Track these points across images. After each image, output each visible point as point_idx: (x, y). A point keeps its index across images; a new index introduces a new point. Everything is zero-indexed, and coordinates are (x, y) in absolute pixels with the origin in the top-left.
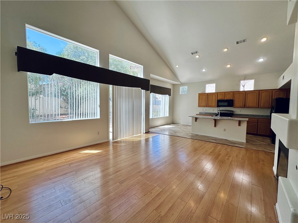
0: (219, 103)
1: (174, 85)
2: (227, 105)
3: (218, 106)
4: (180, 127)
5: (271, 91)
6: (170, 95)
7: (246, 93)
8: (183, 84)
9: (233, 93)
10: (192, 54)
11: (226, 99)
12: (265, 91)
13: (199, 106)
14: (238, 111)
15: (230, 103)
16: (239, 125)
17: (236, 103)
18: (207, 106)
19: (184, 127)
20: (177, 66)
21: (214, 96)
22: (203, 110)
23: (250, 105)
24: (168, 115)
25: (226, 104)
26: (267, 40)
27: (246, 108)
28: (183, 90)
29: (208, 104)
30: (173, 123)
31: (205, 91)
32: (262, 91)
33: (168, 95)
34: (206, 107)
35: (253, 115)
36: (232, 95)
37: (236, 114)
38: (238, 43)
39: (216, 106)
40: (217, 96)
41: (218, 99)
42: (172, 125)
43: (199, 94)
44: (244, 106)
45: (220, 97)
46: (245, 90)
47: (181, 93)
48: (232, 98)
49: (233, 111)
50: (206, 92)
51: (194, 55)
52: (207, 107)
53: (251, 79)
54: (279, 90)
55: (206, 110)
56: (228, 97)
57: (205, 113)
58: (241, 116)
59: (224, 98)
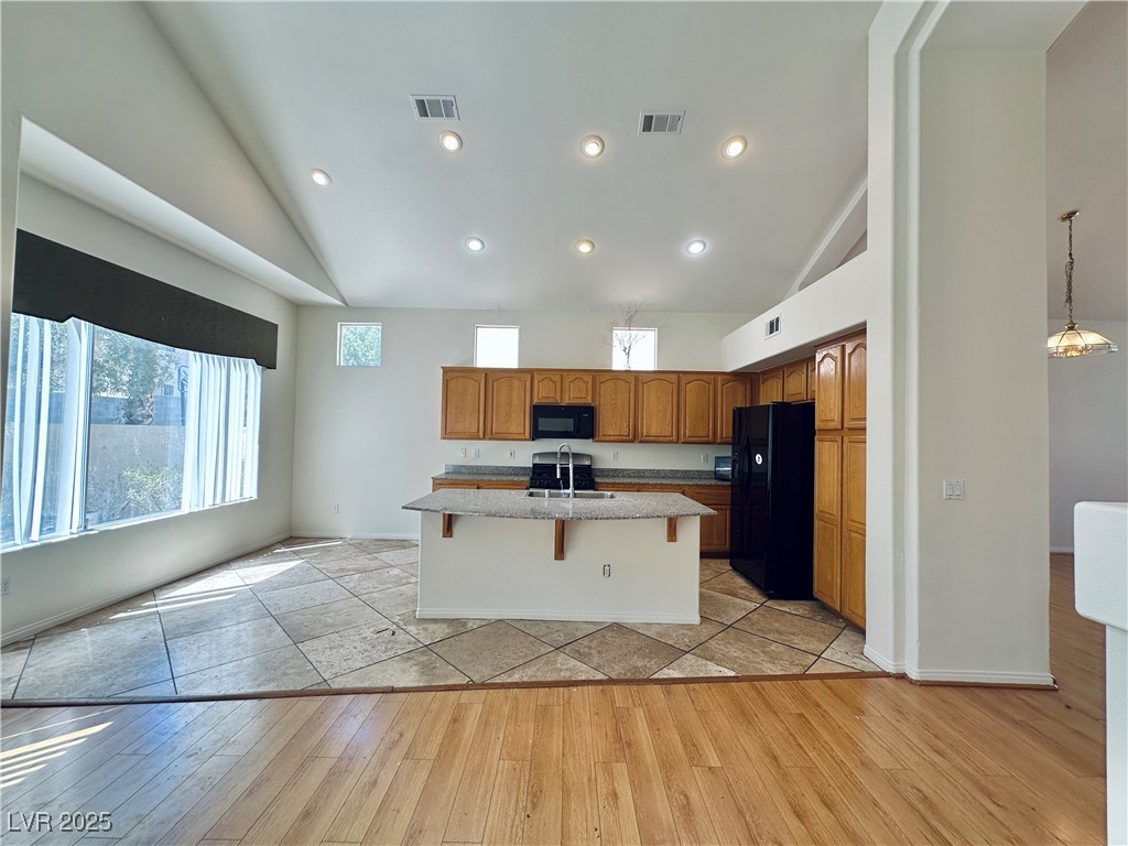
0: (540, 420)
1: (297, 308)
2: (572, 429)
3: (537, 434)
4: (335, 566)
5: (712, 377)
6: (267, 361)
7: (637, 378)
8: (355, 311)
9: (594, 378)
10: (423, 108)
11: (566, 401)
12: (695, 377)
13: (448, 434)
14: (607, 456)
15: (582, 421)
17: (608, 422)
18: (488, 434)
19: (364, 561)
20: (320, 179)
21: (516, 383)
22: (464, 453)
23: (653, 432)
24: (251, 492)
25: (568, 424)
26: (744, 150)
27: (641, 442)
28: (357, 340)
29: (489, 426)
30: (291, 538)
31: (472, 357)
32: (687, 376)
33: (251, 362)
34: (479, 439)
35: (659, 471)
36: (590, 385)
37: (603, 470)
38: (648, 124)
39: (527, 435)
40: (528, 384)
41: (535, 401)
42: (284, 557)
43: (446, 370)
44: (634, 437)
45: (545, 394)
46: (632, 369)
47: (341, 360)
48: (589, 400)
49: (590, 457)
50: (479, 365)
51: (430, 120)
52: (484, 438)
53: (648, 326)
54: (733, 378)
55: (478, 455)
56: (573, 396)
57: (472, 467)
58: (618, 476)
59: (558, 398)
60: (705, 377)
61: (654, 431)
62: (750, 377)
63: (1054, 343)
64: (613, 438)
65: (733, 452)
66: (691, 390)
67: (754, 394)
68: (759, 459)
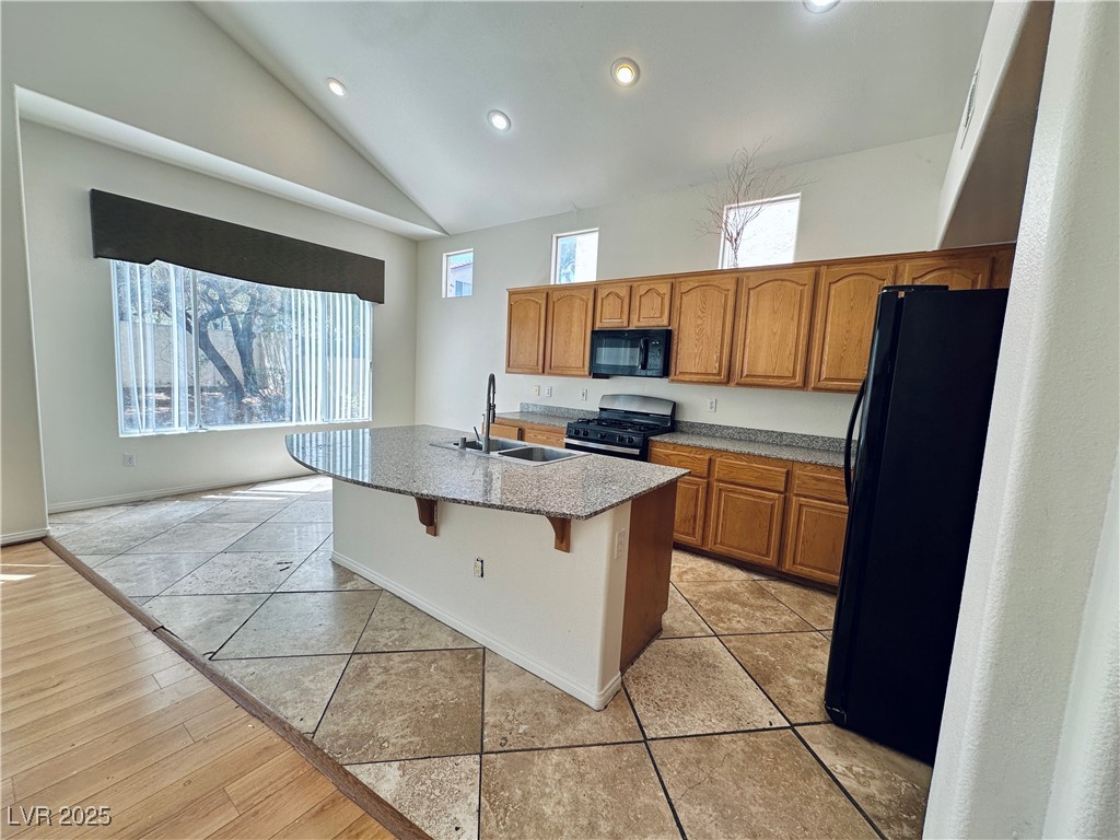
0: (601, 349)
1: (417, 245)
2: (638, 363)
5: (891, 265)
6: (371, 296)
7: (743, 281)
8: (454, 239)
9: (672, 289)
11: (635, 324)
12: (853, 268)
13: (510, 369)
14: (699, 405)
17: (693, 351)
18: (546, 366)
21: (578, 302)
22: (538, 390)
23: (760, 370)
24: (366, 416)
25: (630, 356)
27: (738, 384)
29: (548, 358)
32: (835, 269)
35: (781, 434)
36: (666, 299)
37: (692, 425)
40: (591, 304)
41: (598, 324)
43: (512, 293)
44: (728, 376)
46: (740, 266)
47: (445, 294)
48: (665, 320)
49: (673, 404)
52: (543, 373)
54: (943, 263)
55: (551, 392)
57: (546, 408)
58: (714, 436)
61: (762, 367)
64: (695, 378)
66: (839, 294)
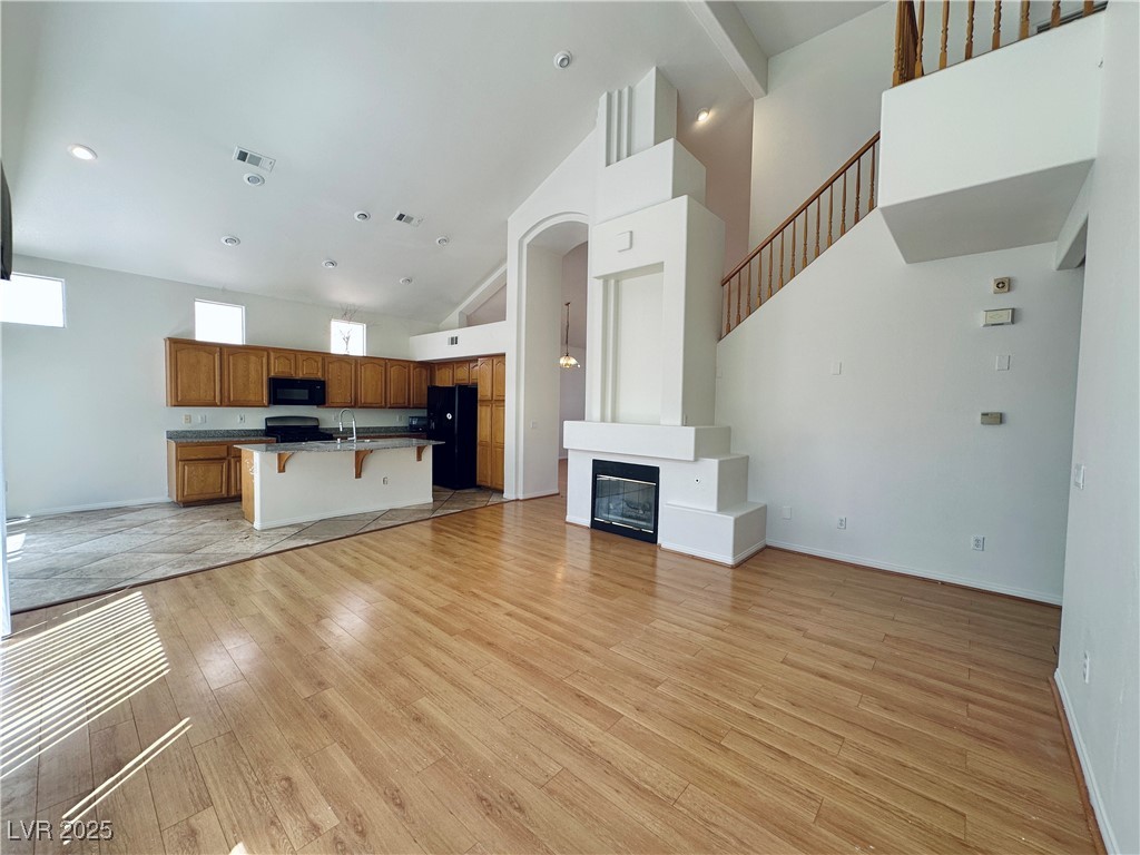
0: (278, 390)
2: (307, 398)
3: (275, 400)
7: (356, 361)
9: (323, 359)
11: (300, 375)
12: (396, 363)
14: (329, 418)
15: (316, 392)
16: (419, 458)
17: (335, 392)
18: (225, 401)
21: (254, 359)
22: (189, 419)
23: (369, 400)
25: (304, 394)
27: (360, 407)
29: (226, 395)
31: (191, 331)
32: (391, 362)
34: (215, 405)
36: (320, 365)
38: (401, 217)
39: (265, 402)
40: (265, 360)
41: (272, 374)
43: (174, 342)
44: (355, 404)
45: (279, 369)
48: (320, 375)
49: (317, 419)
51: (245, 164)
52: (221, 406)
53: (360, 321)
55: (205, 420)
56: (304, 372)
57: (200, 432)
59: (293, 372)
60: (403, 364)
62: (430, 366)
63: (563, 361)
64: (338, 405)
65: (428, 413)
66: (394, 372)
67: (432, 377)
68: (449, 416)
